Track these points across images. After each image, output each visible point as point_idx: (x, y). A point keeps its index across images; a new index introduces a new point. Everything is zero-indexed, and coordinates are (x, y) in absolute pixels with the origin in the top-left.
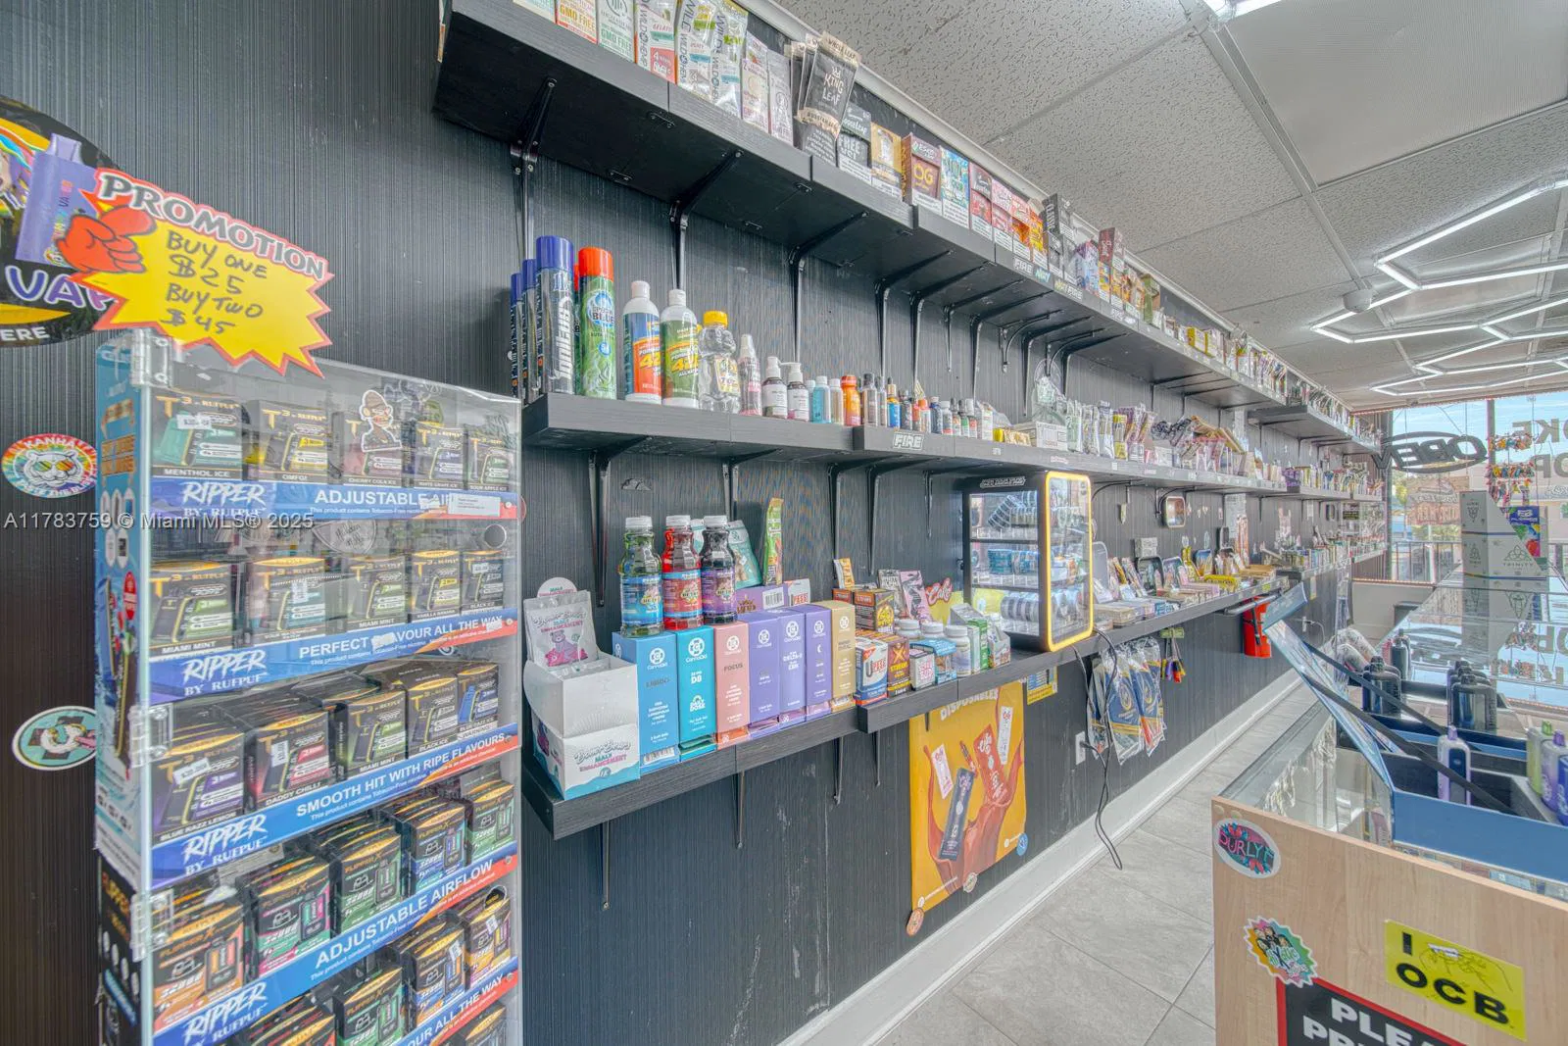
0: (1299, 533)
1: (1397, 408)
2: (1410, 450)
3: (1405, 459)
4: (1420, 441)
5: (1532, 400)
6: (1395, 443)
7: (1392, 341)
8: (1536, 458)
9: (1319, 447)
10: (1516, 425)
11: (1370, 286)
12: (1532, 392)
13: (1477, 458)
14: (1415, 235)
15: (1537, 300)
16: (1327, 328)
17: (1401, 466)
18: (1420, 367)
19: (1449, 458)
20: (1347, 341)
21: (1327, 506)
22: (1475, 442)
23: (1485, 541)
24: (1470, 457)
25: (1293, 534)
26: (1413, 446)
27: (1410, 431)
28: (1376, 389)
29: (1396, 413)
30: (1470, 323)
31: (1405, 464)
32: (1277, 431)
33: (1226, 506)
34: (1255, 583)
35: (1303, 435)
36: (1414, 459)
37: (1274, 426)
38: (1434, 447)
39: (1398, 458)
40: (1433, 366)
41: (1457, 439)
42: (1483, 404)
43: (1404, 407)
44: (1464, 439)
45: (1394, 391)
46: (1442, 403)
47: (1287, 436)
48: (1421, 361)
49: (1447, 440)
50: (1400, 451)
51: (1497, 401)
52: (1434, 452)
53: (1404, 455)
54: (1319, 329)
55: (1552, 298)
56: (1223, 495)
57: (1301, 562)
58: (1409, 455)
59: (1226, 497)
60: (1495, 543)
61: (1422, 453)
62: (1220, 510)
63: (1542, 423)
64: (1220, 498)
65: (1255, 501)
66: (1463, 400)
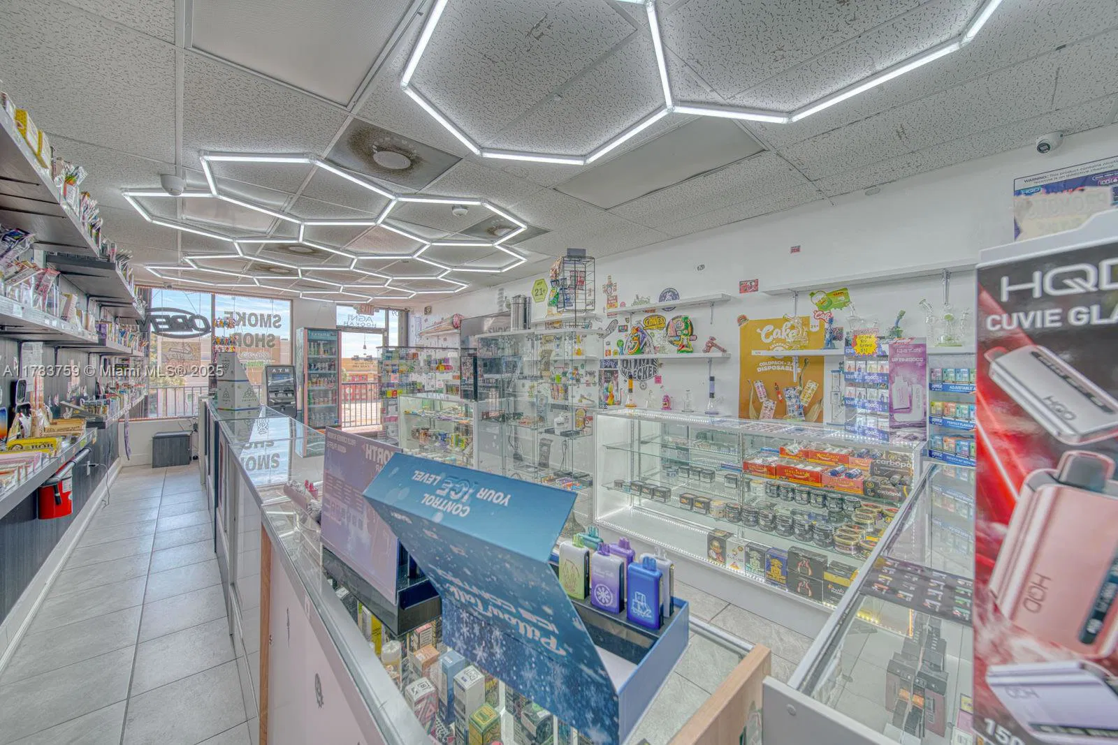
0: (86, 384)
1: (156, 287)
2: (164, 320)
3: (160, 327)
4: (171, 314)
5: (234, 299)
6: (153, 313)
7: (177, 230)
8: (235, 334)
9: (101, 306)
10: (226, 313)
11: (184, 177)
12: (235, 294)
13: (206, 331)
14: (234, 150)
15: (263, 235)
16: (134, 198)
17: (158, 332)
18: (187, 259)
19: (189, 329)
20: (147, 218)
21: (105, 360)
22: (205, 320)
23: (233, 386)
24: (201, 330)
25: (82, 385)
26: (167, 317)
27: (165, 306)
28: (149, 269)
29: (154, 291)
30: (228, 237)
31: (161, 330)
32: (71, 284)
33: (23, 355)
34: (74, 440)
35: (92, 293)
36: (166, 327)
37: (71, 277)
38: (180, 320)
39: (156, 325)
40: (193, 261)
41: (194, 317)
42: (209, 296)
43: (160, 287)
44: (199, 317)
45: (160, 274)
46: (186, 290)
47: (79, 290)
48: (189, 255)
49: (188, 316)
50: (158, 320)
51: (217, 296)
52: (180, 324)
53: (160, 323)
54: (128, 197)
55: (272, 238)
56: (20, 342)
57: (104, 412)
58: (164, 323)
59: (23, 345)
60: (239, 387)
61: (173, 324)
62: (16, 359)
63: (238, 314)
64: (16, 345)
65: (51, 352)
66: (199, 291)
